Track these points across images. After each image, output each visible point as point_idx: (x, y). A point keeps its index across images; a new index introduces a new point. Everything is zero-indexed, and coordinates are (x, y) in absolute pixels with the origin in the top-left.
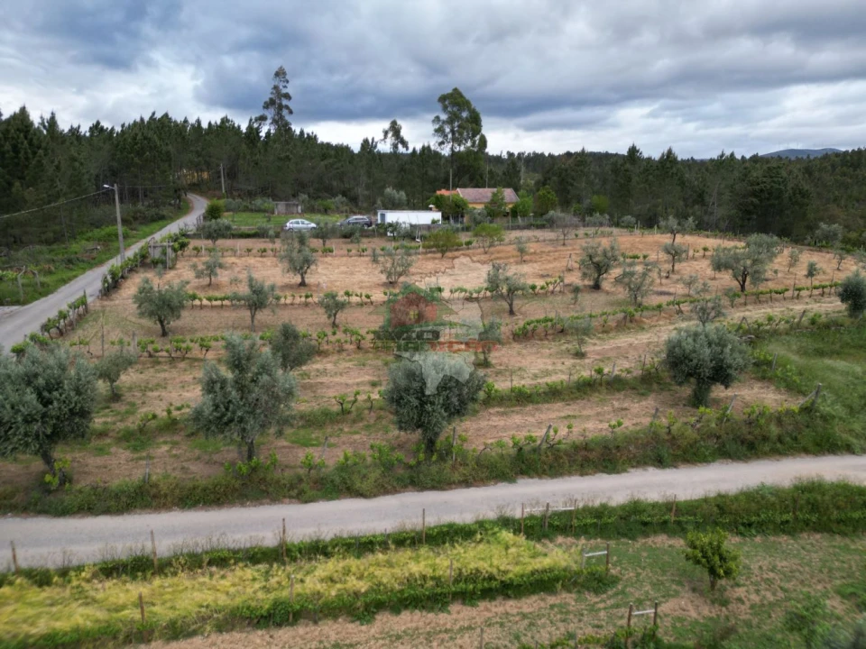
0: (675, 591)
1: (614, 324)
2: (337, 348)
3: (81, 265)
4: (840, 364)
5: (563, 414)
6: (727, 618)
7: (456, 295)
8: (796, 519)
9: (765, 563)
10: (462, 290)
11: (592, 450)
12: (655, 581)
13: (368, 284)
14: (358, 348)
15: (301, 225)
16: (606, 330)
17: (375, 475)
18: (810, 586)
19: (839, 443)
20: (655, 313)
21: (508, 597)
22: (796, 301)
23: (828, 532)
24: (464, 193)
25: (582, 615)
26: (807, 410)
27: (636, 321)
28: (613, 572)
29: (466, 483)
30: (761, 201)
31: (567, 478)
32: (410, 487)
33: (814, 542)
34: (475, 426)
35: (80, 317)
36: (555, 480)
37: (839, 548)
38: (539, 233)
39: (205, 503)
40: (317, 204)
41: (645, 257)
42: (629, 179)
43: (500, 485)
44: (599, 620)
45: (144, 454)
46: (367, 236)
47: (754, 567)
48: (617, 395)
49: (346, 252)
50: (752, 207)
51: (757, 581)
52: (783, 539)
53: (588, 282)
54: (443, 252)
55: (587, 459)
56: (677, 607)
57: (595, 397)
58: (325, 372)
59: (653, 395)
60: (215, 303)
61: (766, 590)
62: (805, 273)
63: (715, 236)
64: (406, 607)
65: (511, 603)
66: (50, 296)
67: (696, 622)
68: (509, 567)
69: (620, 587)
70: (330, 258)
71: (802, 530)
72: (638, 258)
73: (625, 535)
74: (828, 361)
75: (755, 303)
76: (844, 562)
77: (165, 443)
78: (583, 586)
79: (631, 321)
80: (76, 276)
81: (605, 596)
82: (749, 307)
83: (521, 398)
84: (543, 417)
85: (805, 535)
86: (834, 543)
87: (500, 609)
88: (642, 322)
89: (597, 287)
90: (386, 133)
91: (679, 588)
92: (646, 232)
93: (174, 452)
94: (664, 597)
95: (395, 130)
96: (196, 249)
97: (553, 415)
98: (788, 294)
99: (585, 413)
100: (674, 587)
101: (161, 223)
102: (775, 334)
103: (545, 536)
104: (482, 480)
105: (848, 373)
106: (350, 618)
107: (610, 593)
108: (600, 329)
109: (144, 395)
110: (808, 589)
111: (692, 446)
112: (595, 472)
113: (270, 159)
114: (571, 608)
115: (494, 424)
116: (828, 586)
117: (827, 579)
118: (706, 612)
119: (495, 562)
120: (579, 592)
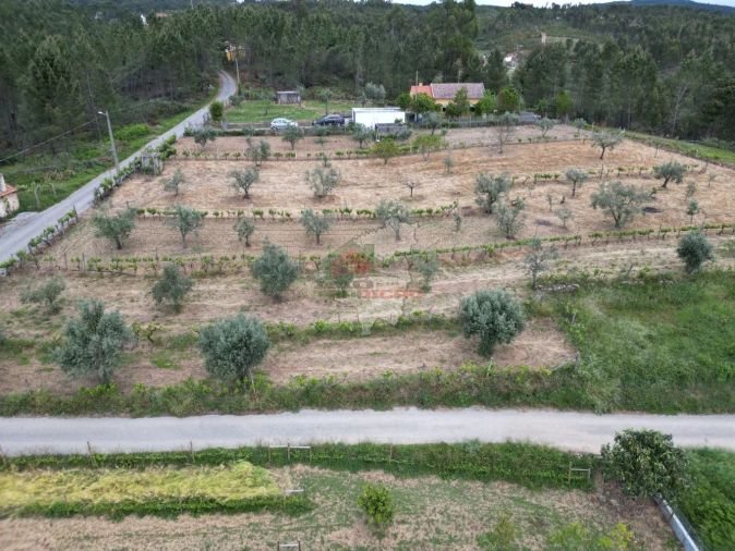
0: (352, 523)
1: (473, 258)
2: (235, 271)
3: (98, 168)
5: (372, 351)
9: (440, 506)
11: (367, 390)
13: (300, 197)
16: (465, 263)
17: (188, 401)
18: (461, 530)
19: (584, 402)
21: (223, 514)
22: (660, 241)
24: (435, 89)
25: (267, 534)
27: (496, 255)
28: (317, 500)
29: (259, 411)
30: (726, 103)
32: (216, 410)
33: (498, 491)
34: (297, 357)
35: (72, 226)
37: (516, 500)
39: (67, 413)
41: (556, 176)
43: (285, 413)
46: (337, 134)
47: (430, 509)
49: (307, 156)
50: (714, 110)
51: (422, 521)
52: (476, 486)
54: (387, 158)
56: (343, 535)
57: (411, 335)
61: (425, 529)
64: (149, 514)
66: (63, 201)
68: (228, 494)
69: (313, 513)
70: (290, 163)
72: (549, 177)
73: (348, 469)
75: (617, 242)
78: (284, 510)
79: (491, 255)
80: (89, 181)
81: (296, 520)
82: (609, 246)
84: (356, 352)
85: (496, 484)
86: (514, 495)
88: (500, 256)
89: (489, 211)
91: (356, 520)
94: (338, 525)
96: (185, 152)
97: (365, 351)
98: (651, 235)
99: (390, 351)
100: (354, 518)
102: (600, 284)
103: (288, 463)
104: (273, 408)
106: (108, 518)
107: (301, 517)
108: (461, 261)
110: (458, 533)
111: (451, 394)
112: (366, 408)
113: (280, 49)
114: (263, 527)
115: (313, 356)
116: (475, 533)
117: (480, 526)
118: (361, 543)
119: (218, 490)
120: (279, 514)
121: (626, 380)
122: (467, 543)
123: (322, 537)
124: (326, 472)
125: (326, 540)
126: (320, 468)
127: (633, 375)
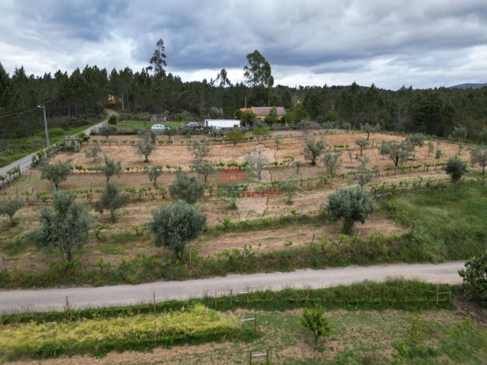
0: (295, 343)
1: (315, 186)
2: (151, 198)
3: (29, 150)
4: (436, 210)
5: (267, 237)
6: (320, 359)
7: (231, 168)
8: (383, 301)
9: (356, 327)
10: (235, 165)
11: (275, 258)
12: (285, 335)
13: (184, 161)
14: (164, 198)
15: (159, 128)
16: (310, 189)
17: (140, 271)
18: (378, 341)
19: (424, 257)
20: (341, 179)
21: (191, 344)
22: (426, 173)
23: (403, 309)
24: (255, 110)
25: (231, 355)
26: (408, 237)
27: (328, 183)
28: (262, 330)
29: (195, 277)
30: (426, 114)
31: (257, 274)
32: (162, 278)
33: (392, 315)
34: (214, 243)
35: (16, 179)
36: (250, 275)
37: (406, 319)
38: (294, 133)
39: (36, 286)
40: (176, 115)
41: (347, 147)
42: (351, 102)
43: (216, 277)
44: (241, 359)
45: (15, 257)
46: (197, 134)
47: (348, 329)
48: (303, 226)
49: (180, 143)
50: (421, 118)
51: (347, 338)
52: (374, 314)
53: (309, 161)
54: (235, 143)
55: (270, 264)
56: (292, 352)
57: (290, 227)
58: (138, 212)
59: (324, 227)
60: (92, 172)
61: (351, 343)
62: (435, 156)
63: (396, 135)
64: (128, 349)
65: (193, 347)
66: (5, 167)
67: (300, 361)
68: (194, 327)
69: (262, 339)
70: (170, 146)
71: (386, 308)
72: (343, 147)
73: (278, 309)
74: (429, 209)
75: (401, 174)
76: (404, 327)
77: (30, 251)
78: (239, 338)
79: (325, 184)
80: (24, 156)
81: (251, 344)
82: (397, 176)
83: (246, 227)
84: (256, 238)
85: (388, 311)
86: (403, 316)
87: (185, 351)
88: (332, 184)
89: (313, 164)
90: (219, 76)
91: (298, 340)
92: (355, 132)
93: (32, 256)
94: (286, 345)
95: (224, 74)
96: (94, 141)
97: (261, 237)
98: (420, 169)
99: (280, 236)
100: (295, 339)
101: (85, 126)
102: (404, 192)
103: (230, 308)
104: (206, 275)
105: (439, 216)
106: (92, 355)
107: (254, 342)
108: (307, 188)
109: (30, 223)
110: (376, 343)
111: (334, 257)
112: (275, 271)
113: (151, 91)
114: (227, 351)
115: (225, 242)
116: (389, 342)
117: (390, 337)
118: (308, 355)
119: (185, 324)
120: (236, 342)
121: (446, 239)
122: (386, 348)
123: (276, 354)
124: (262, 312)
125: (280, 356)
126: (256, 311)
127: (450, 237)
